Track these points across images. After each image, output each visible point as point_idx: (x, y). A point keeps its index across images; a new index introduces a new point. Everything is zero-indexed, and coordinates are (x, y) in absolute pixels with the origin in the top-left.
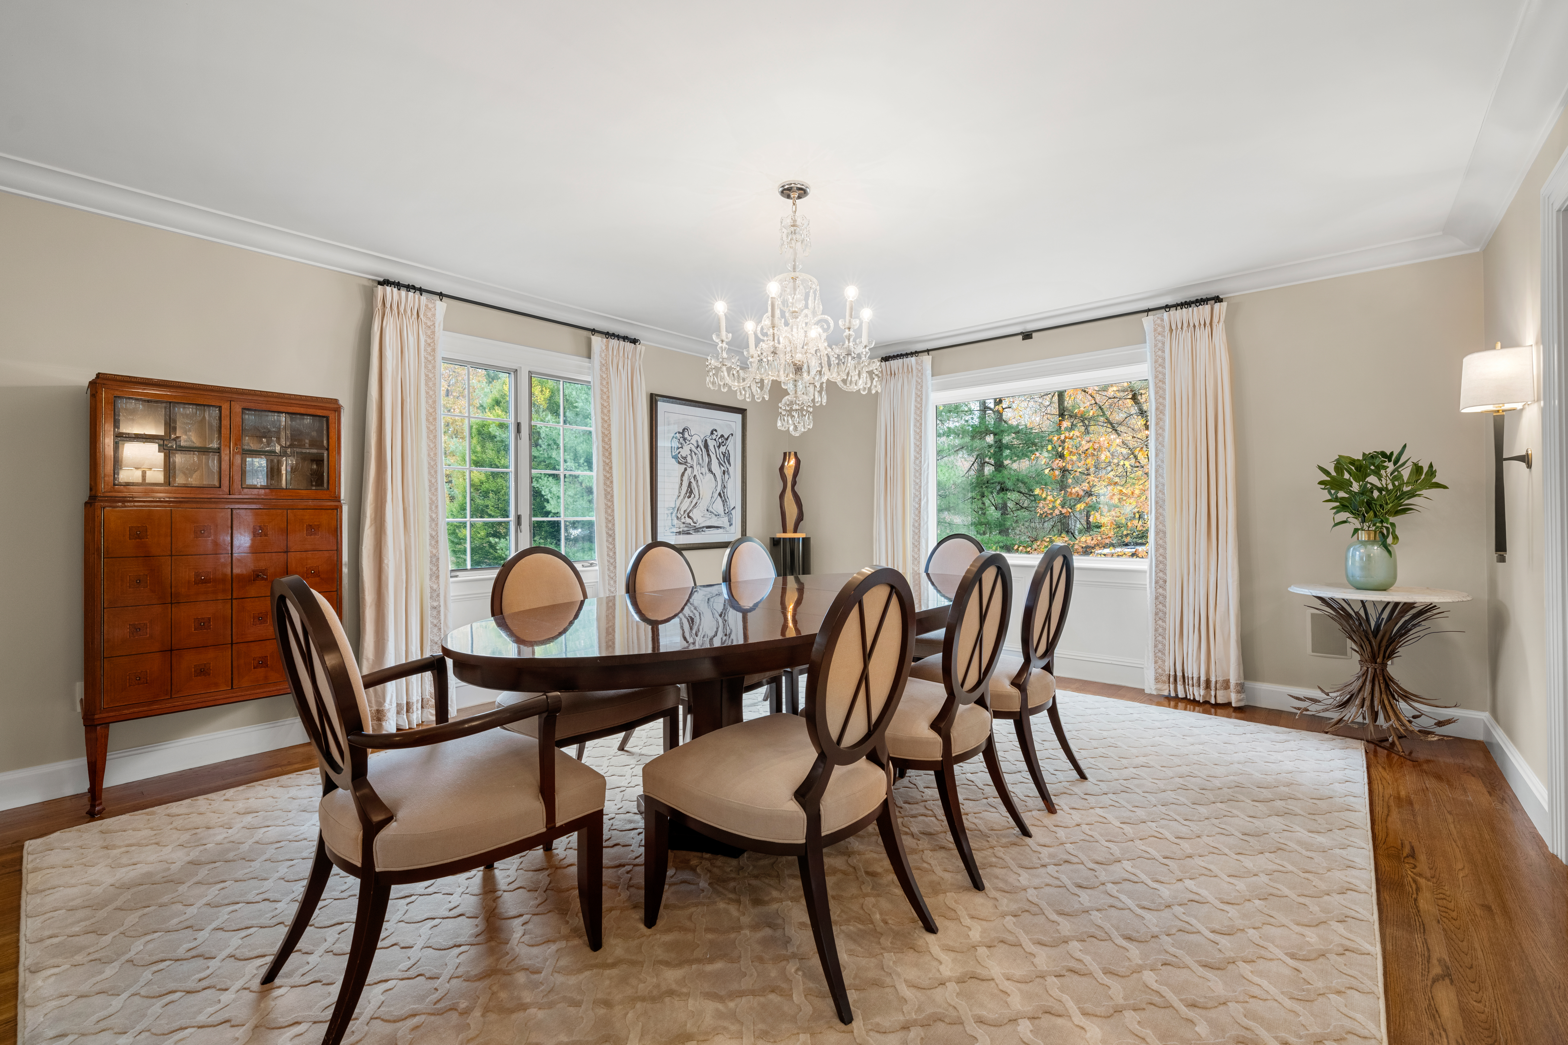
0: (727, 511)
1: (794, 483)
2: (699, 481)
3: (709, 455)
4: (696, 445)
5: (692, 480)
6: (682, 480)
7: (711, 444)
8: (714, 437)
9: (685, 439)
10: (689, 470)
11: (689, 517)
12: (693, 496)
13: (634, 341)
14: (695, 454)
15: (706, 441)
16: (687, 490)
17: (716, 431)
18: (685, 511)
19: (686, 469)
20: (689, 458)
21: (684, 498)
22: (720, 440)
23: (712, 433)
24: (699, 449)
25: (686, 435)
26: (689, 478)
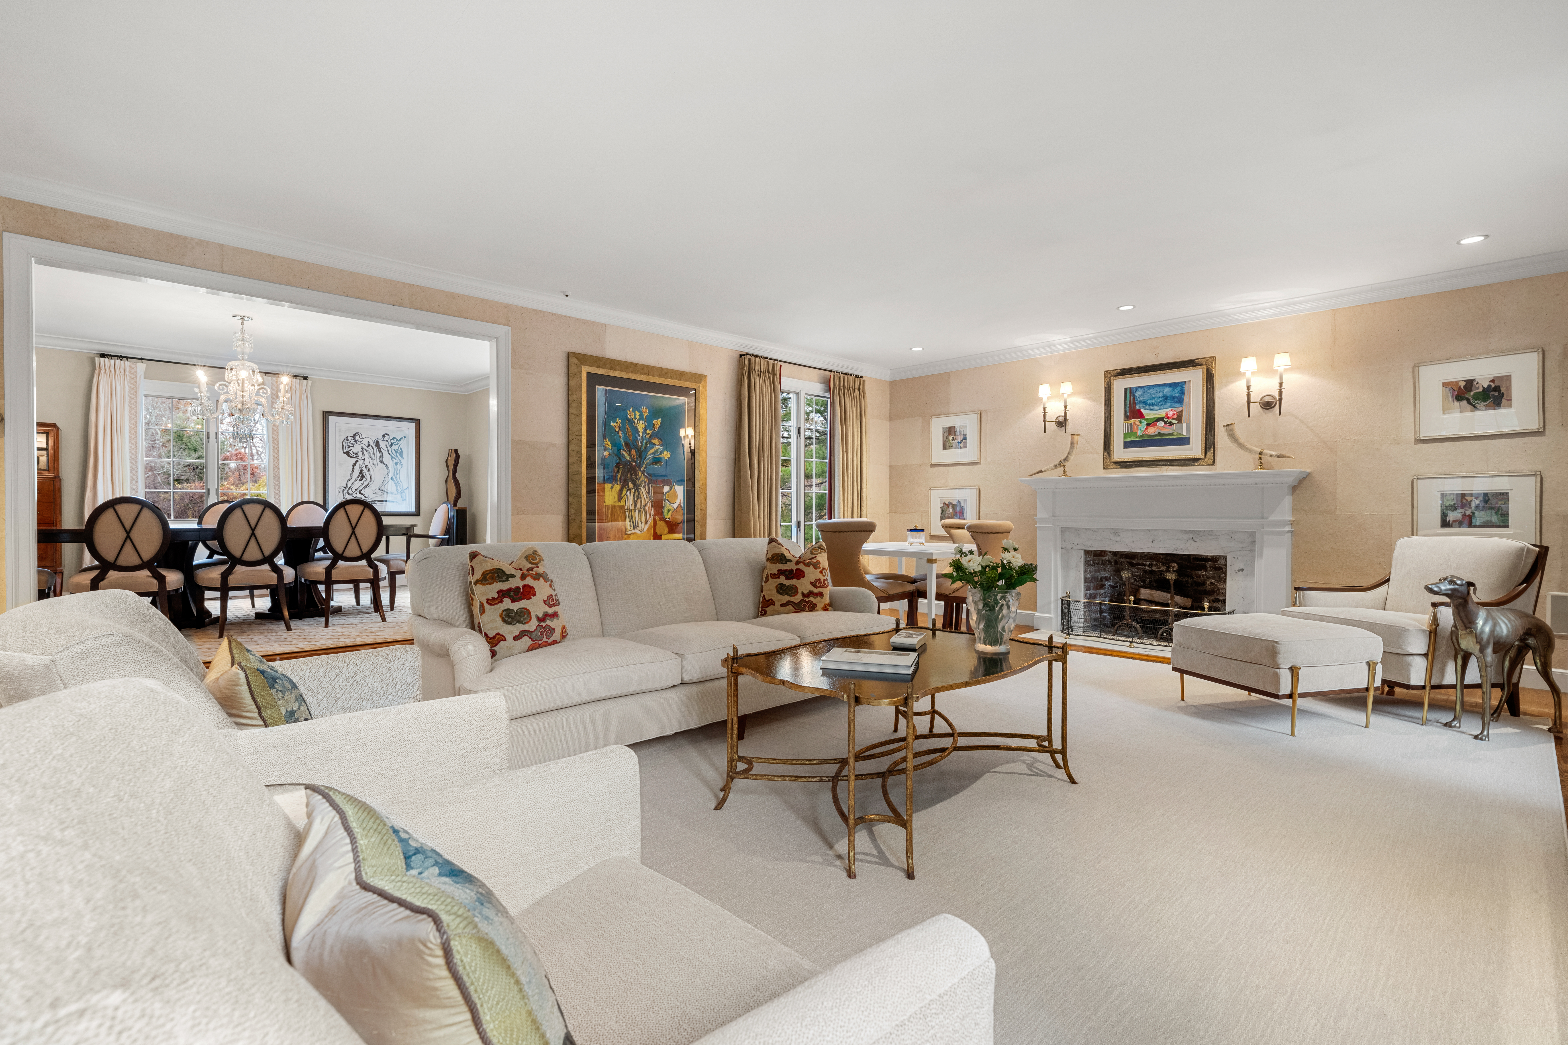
0: (400, 490)
1: (455, 472)
2: (371, 470)
3: (380, 451)
4: (367, 445)
5: (364, 468)
6: (353, 468)
7: (383, 444)
8: (386, 439)
9: (356, 441)
10: (360, 462)
11: (360, 493)
12: (364, 479)
13: (306, 378)
14: (367, 451)
15: (378, 442)
16: (359, 475)
17: (388, 435)
18: (356, 490)
19: (357, 461)
20: (360, 454)
21: (356, 480)
22: (392, 441)
23: (384, 436)
24: (370, 447)
25: (357, 438)
26: (360, 467)
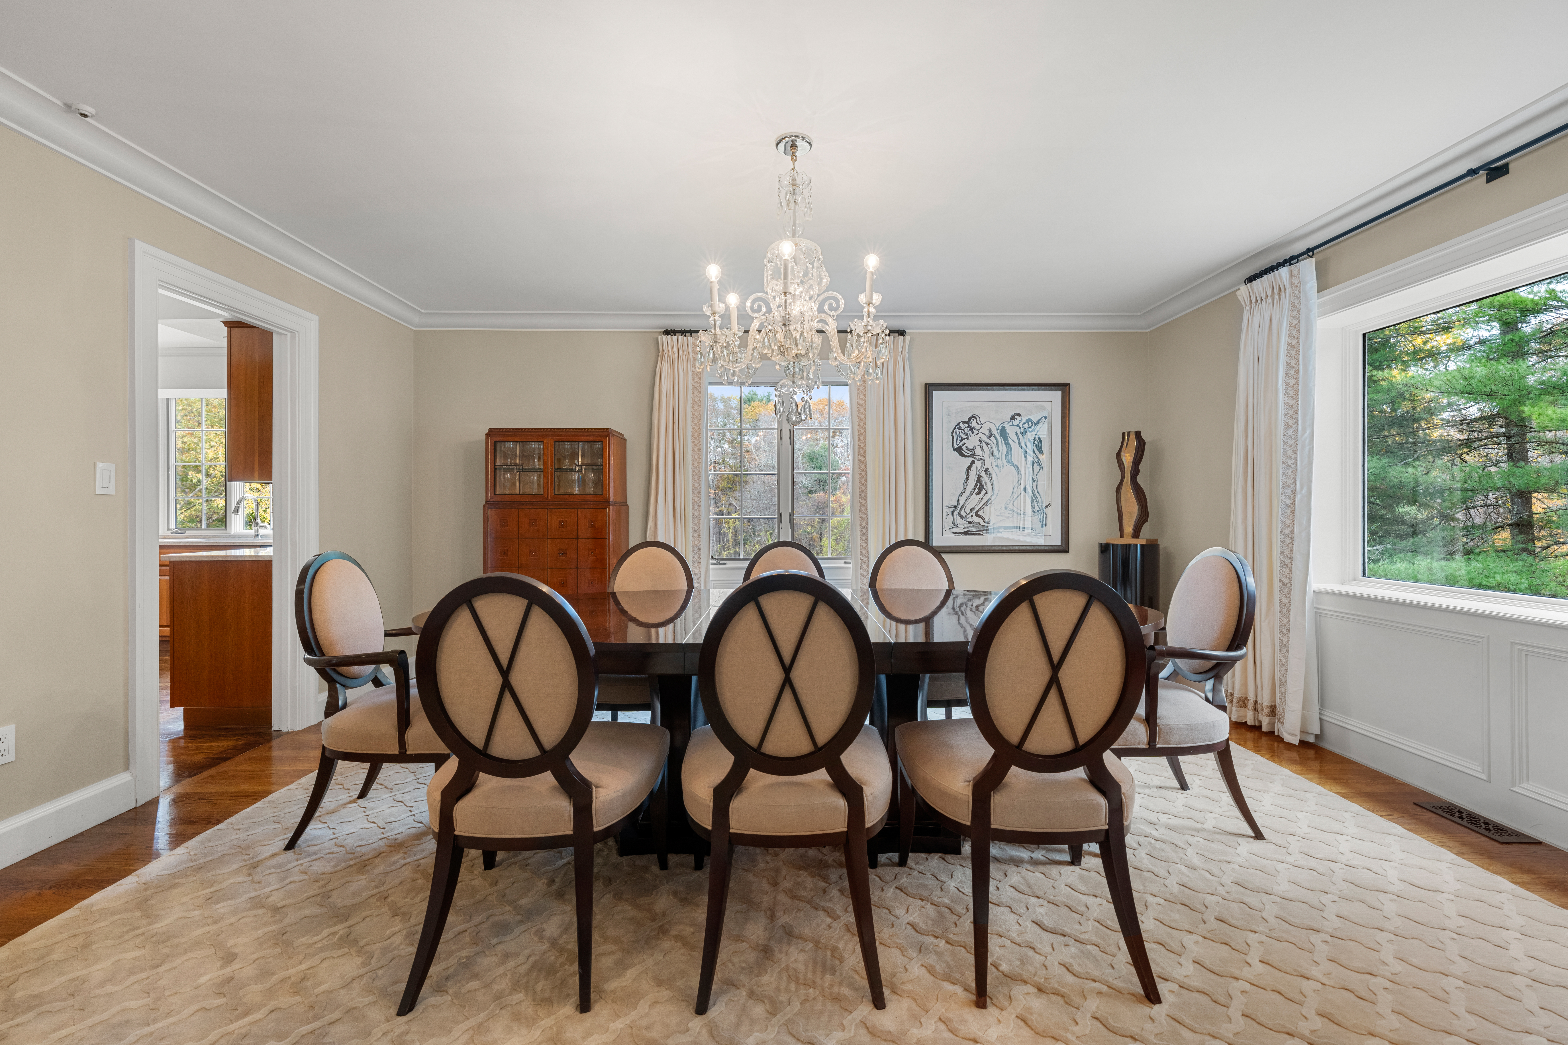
0: (1037, 508)
1: (1135, 472)
2: (994, 476)
3: (1007, 444)
4: (988, 434)
5: (983, 474)
6: (968, 475)
7: (1011, 431)
8: (1016, 422)
9: (971, 429)
10: (978, 464)
11: (977, 515)
12: (983, 492)
13: (902, 333)
14: (987, 444)
15: (1004, 428)
16: (976, 486)
17: (1019, 415)
18: (971, 510)
19: (973, 463)
20: (978, 450)
21: (971, 494)
22: (1026, 426)
23: (1013, 418)
24: (992, 438)
25: (974, 424)
26: (978, 472)
